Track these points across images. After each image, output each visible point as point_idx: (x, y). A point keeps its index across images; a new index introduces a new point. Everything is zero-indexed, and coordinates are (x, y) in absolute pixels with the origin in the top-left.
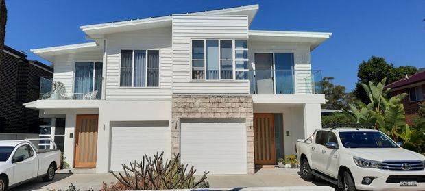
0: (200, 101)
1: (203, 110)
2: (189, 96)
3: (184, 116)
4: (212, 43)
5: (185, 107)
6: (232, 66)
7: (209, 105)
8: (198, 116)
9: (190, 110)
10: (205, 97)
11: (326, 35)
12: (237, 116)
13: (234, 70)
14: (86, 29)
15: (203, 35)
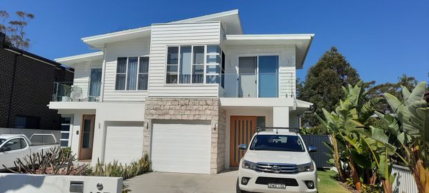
0: (169, 103)
1: (172, 112)
2: (161, 99)
3: (155, 117)
4: (186, 49)
5: (156, 109)
6: (203, 71)
7: (178, 107)
8: (167, 117)
9: (160, 112)
10: (175, 100)
11: (308, 37)
12: (203, 118)
13: (205, 74)
14: (86, 40)
15: (178, 42)
